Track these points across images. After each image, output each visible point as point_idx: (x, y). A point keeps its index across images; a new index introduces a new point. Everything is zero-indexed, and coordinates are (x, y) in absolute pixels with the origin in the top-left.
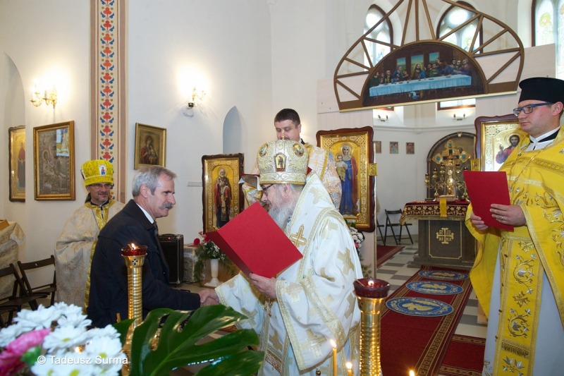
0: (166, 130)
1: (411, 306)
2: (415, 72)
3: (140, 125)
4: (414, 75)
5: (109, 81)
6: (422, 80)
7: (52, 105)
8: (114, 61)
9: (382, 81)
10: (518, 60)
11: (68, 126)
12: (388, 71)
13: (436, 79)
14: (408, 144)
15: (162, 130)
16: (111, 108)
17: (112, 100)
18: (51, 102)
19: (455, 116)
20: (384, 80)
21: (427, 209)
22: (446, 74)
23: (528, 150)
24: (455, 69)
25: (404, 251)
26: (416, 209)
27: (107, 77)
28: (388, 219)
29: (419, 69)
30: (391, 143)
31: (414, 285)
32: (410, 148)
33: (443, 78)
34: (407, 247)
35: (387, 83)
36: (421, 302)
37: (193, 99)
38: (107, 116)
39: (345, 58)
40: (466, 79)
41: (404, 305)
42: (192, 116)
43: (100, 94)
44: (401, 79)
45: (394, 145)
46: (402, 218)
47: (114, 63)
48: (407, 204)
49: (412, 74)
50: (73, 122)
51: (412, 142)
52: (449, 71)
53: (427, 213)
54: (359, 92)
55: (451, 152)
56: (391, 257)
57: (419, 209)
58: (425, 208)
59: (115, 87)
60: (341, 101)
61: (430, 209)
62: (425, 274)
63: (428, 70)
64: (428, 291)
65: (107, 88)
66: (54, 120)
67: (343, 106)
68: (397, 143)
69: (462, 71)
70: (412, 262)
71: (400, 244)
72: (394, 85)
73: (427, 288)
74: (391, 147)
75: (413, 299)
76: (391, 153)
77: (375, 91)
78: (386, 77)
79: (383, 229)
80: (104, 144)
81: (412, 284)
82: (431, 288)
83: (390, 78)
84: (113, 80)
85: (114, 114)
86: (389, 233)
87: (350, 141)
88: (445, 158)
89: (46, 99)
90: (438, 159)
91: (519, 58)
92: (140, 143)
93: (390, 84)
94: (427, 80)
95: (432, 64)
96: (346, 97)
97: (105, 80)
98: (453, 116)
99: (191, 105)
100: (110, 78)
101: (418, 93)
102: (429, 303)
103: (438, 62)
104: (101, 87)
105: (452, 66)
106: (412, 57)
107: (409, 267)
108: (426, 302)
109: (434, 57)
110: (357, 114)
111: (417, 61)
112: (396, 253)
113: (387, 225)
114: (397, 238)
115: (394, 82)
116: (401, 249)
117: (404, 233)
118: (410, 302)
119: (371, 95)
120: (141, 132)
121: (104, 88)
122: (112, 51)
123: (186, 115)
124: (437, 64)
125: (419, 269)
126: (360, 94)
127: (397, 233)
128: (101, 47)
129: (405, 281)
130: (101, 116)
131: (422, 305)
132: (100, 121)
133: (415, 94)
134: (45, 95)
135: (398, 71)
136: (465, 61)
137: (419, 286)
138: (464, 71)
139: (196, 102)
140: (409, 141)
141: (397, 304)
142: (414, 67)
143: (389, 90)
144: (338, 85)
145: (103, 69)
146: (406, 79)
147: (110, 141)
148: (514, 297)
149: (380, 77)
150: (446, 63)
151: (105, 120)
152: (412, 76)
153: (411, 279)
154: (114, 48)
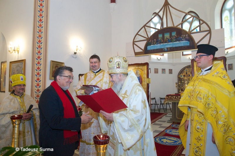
0: (64, 63)
1: (165, 141)
2: (166, 40)
3: (53, 61)
4: (166, 41)
5: (40, 43)
6: (169, 43)
7: (17, 53)
8: (43, 35)
9: (152, 44)
10: (209, 35)
11: (23, 61)
12: (155, 40)
13: (175, 43)
14: (169, 70)
15: (63, 63)
16: (41, 54)
17: (41, 51)
18: (17, 51)
19: (189, 58)
20: (153, 43)
21: (175, 98)
22: (179, 41)
23: (200, 75)
24: (183, 39)
25: (168, 115)
26: (171, 98)
27: (40, 41)
28: (161, 101)
29: (168, 39)
30: (162, 69)
31: (168, 131)
32: (171, 71)
33: (178, 42)
34: (169, 113)
35: (155, 44)
36: (170, 139)
37: (77, 51)
38: (39, 57)
39: (137, 34)
40: (187, 43)
41: (162, 140)
42: (76, 58)
43: (36, 49)
44: (160, 43)
45: (164, 70)
46: (165, 101)
47: (43, 36)
48: (167, 95)
49: (165, 40)
50: (25, 60)
51: (171, 69)
52: (180, 39)
53: (175, 99)
54: (143, 48)
55: (187, 73)
56: (161, 118)
57: (172, 97)
58: (174, 97)
59: (43, 46)
60: (136, 52)
61: (177, 97)
62: (174, 126)
63: (171, 39)
64: (174, 134)
65: (39, 46)
66: (18, 59)
67: (137, 54)
68: (165, 69)
69: (185, 39)
70: (169, 121)
71: (166, 112)
72: (157, 45)
73: (174, 132)
74: (162, 71)
75: (167, 137)
76: (162, 73)
77: (149, 48)
78: (154, 42)
79: (159, 106)
80: (37, 69)
81: (167, 130)
82: (175, 132)
83: (156, 42)
84: (42, 43)
85: (42, 56)
86: (162, 107)
87: (139, 69)
88: (184, 76)
89: (14, 50)
90: (181, 76)
91: (209, 34)
92: (52, 69)
93: (156, 45)
94: (171, 43)
95: (173, 37)
96: (138, 50)
97: (39, 43)
98: (188, 58)
99: (75, 53)
100: (41, 42)
101: (167, 48)
102: (173, 139)
103: (176, 36)
104: (37, 45)
105: (181, 37)
106: (165, 34)
107: (168, 122)
108: (172, 138)
109: (174, 34)
110: (142, 57)
111: (167, 35)
112: (163, 116)
113: (161, 104)
114: (165, 109)
115: (158, 44)
116: (166, 115)
117: (168, 107)
118: (165, 138)
119: (148, 49)
120: (53, 64)
121: (38, 46)
122: (42, 31)
123: (73, 57)
124: (175, 36)
125: (172, 124)
126: (143, 49)
127: (165, 107)
128: (37, 29)
129: (164, 129)
130: (36, 57)
131: (170, 140)
132: (36, 59)
133: (166, 49)
134: (14, 49)
135: (159, 40)
136: (187, 35)
137: (170, 131)
138: (186, 40)
139: (78, 52)
140: (170, 69)
141: (159, 139)
142: (165, 38)
143: (155, 47)
144: (134, 45)
145: (38, 38)
146: (162, 43)
147: (40, 68)
148: (195, 138)
149: (151, 42)
150: (179, 36)
151: (38, 59)
152: (165, 41)
153: (167, 128)
154: (43, 30)
